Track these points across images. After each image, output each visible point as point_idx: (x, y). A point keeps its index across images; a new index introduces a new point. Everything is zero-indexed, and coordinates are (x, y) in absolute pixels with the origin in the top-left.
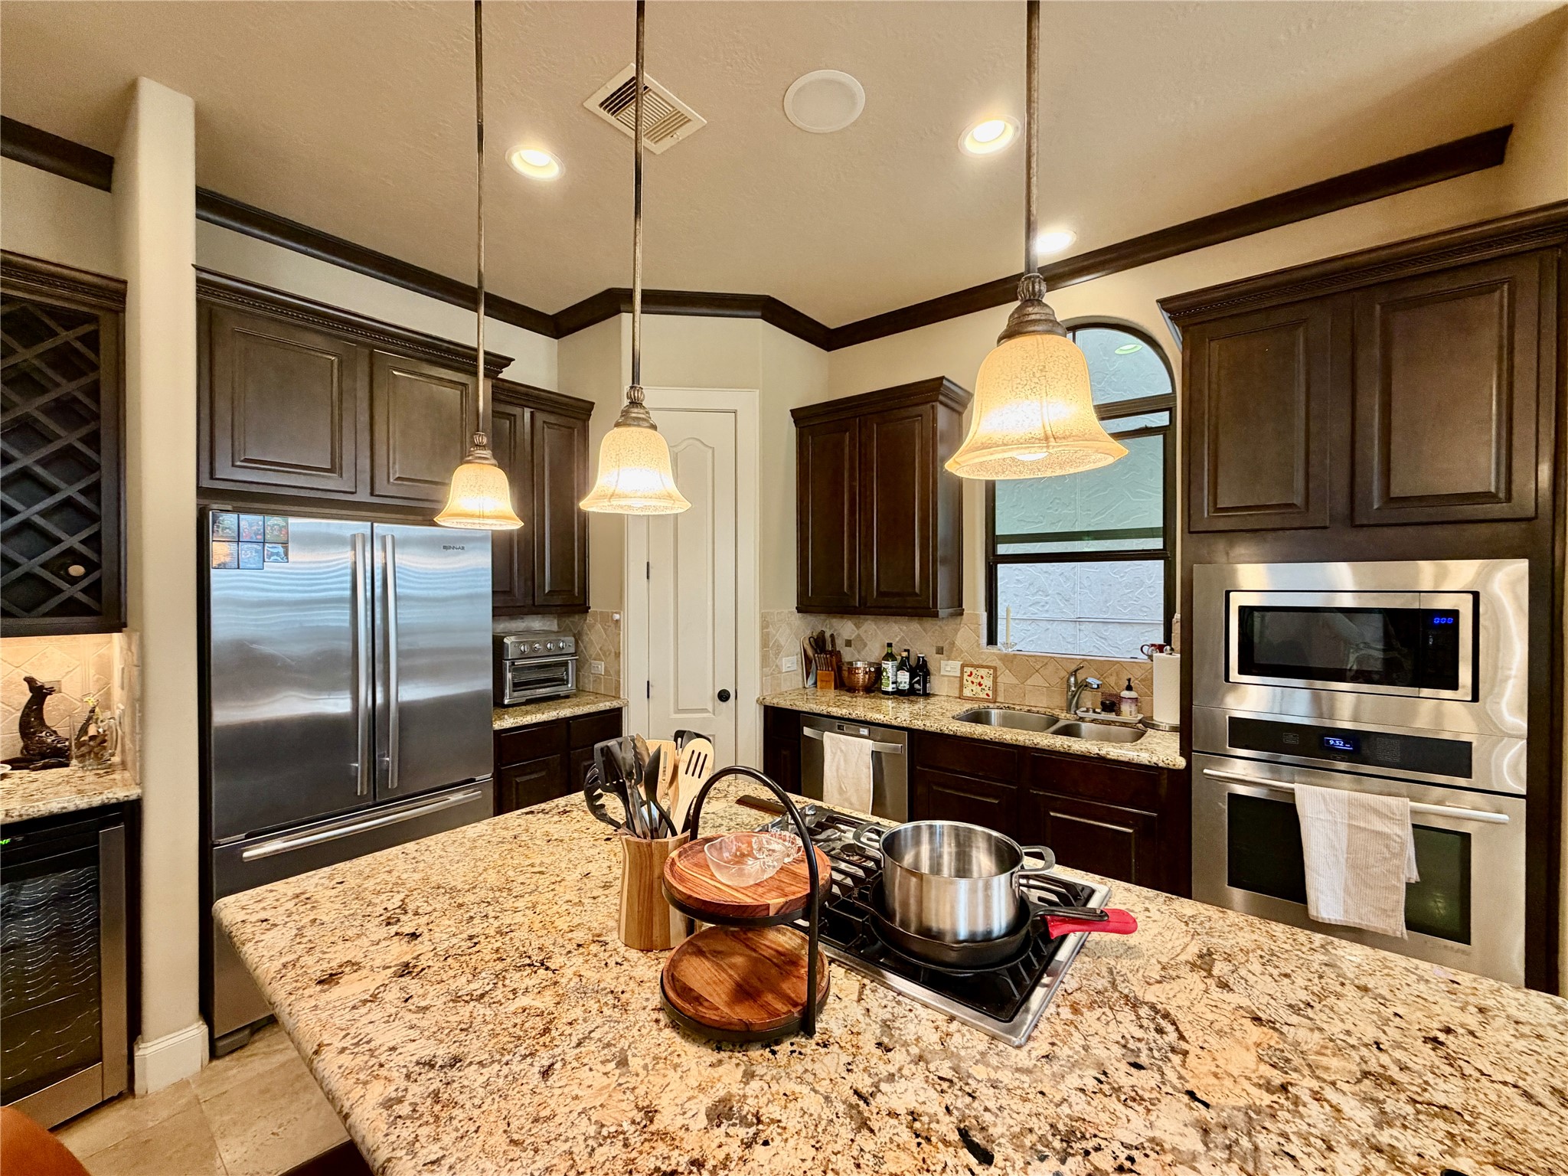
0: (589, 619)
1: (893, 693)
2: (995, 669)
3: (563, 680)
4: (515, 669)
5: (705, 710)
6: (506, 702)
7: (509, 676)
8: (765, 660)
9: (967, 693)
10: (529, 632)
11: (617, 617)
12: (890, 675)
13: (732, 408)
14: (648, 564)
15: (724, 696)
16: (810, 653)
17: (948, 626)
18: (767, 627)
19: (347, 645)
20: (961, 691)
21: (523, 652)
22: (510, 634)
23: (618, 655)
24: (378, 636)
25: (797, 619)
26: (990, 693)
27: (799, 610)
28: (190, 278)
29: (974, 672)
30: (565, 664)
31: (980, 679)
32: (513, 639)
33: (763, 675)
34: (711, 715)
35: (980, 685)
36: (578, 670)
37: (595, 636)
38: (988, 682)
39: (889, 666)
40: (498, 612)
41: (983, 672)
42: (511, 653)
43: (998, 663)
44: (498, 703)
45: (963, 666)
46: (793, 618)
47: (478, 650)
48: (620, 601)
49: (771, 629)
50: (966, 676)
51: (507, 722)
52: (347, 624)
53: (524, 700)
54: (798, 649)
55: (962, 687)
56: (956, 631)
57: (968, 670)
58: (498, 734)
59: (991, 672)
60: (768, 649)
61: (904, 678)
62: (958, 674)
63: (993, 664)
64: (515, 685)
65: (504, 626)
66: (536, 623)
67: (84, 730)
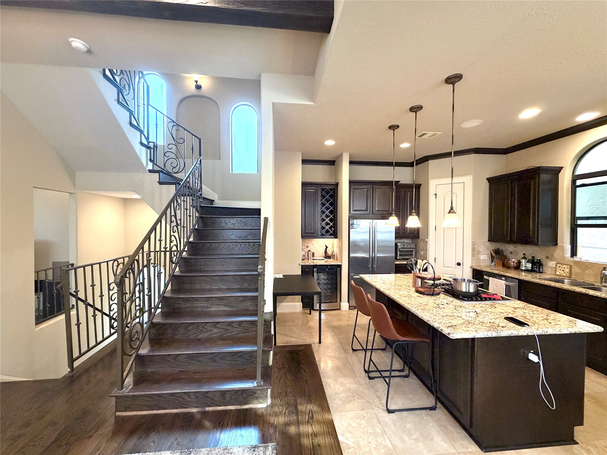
0: (419, 240)
1: (525, 270)
2: (571, 266)
3: (411, 255)
4: (400, 251)
5: (452, 267)
6: (398, 258)
7: (398, 253)
8: (473, 255)
9: (558, 273)
10: (404, 242)
11: (426, 240)
12: (523, 264)
13: (463, 181)
14: (435, 226)
15: (459, 264)
16: (494, 254)
17: (552, 249)
18: (474, 245)
19: (368, 243)
20: (556, 272)
21: (402, 247)
22: (399, 243)
23: (426, 250)
24: (374, 242)
25: (488, 244)
26: (568, 274)
27: (489, 241)
28: (348, 181)
29: (561, 266)
30: (412, 251)
31: (563, 269)
32: (400, 244)
33: (472, 259)
34: (454, 269)
35: (563, 271)
36: (416, 253)
37: (421, 245)
38: (567, 270)
39: (523, 261)
40: (396, 238)
41: (565, 266)
42: (399, 247)
43: (572, 264)
44: (396, 258)
45: (557, 264)
46: (486, 243)
47: (392, 247)
48: (427, 237)
49: (476, 246)
50: (557, 267)
51: (398, 263)
52: (368, 238)
53: (402, 258)
54: (489, 253)
55: (556, 271)
56: (554, 251)
57: (559, 265)
58: (396, 265)
59: (569, 266)
60: (475, 252)
61: (529, 266)
62: (555, 266)
63: (570, 264)
64: (400, 255)
65: (397, 241)
66: (406, 241)
67: (332, 254)
